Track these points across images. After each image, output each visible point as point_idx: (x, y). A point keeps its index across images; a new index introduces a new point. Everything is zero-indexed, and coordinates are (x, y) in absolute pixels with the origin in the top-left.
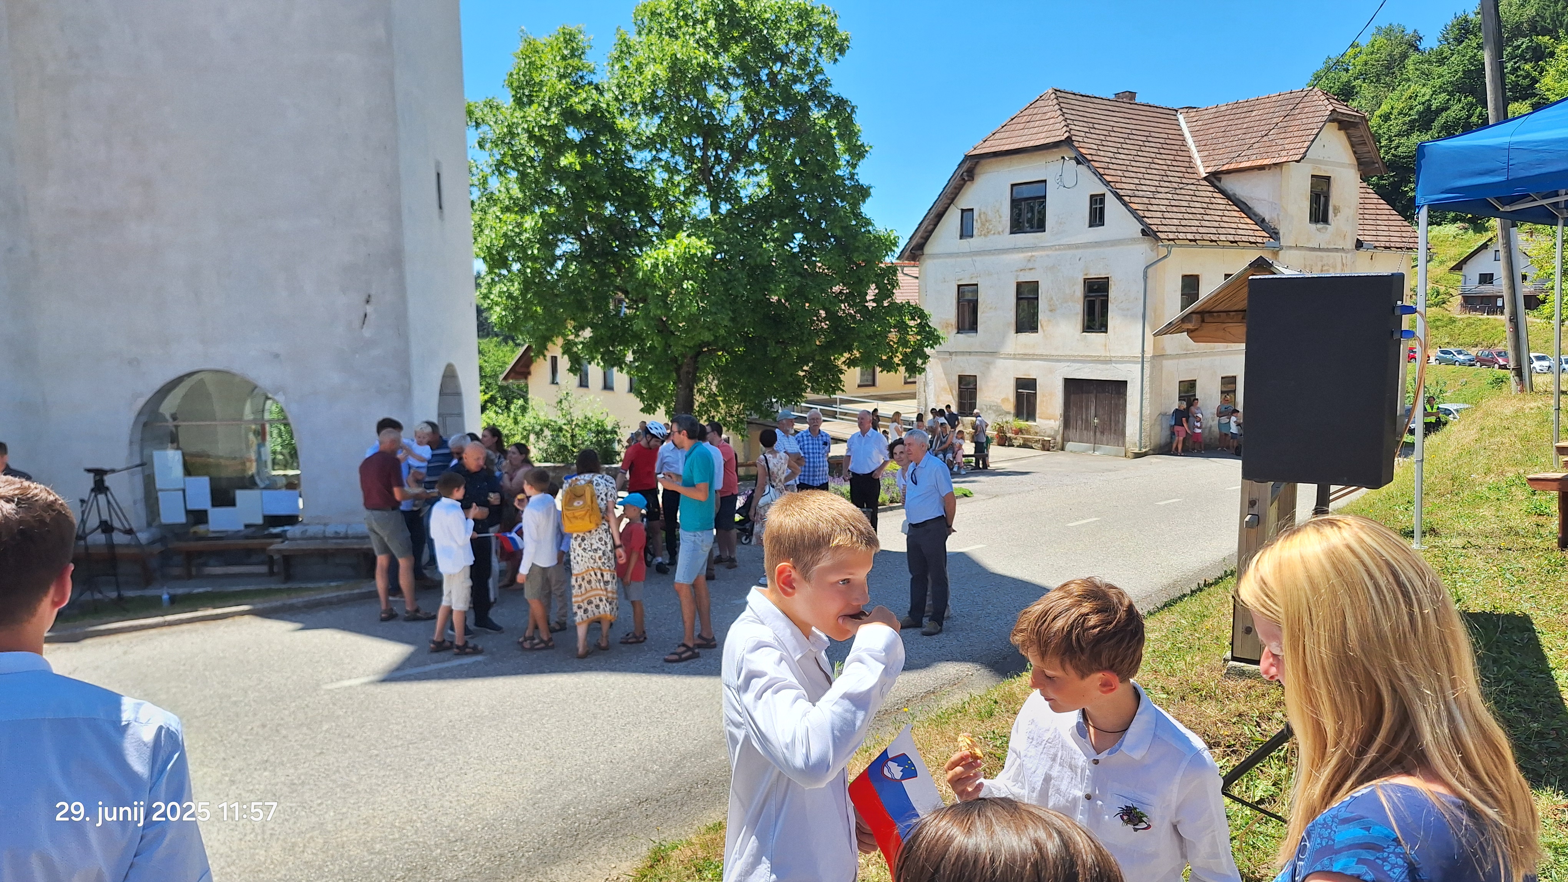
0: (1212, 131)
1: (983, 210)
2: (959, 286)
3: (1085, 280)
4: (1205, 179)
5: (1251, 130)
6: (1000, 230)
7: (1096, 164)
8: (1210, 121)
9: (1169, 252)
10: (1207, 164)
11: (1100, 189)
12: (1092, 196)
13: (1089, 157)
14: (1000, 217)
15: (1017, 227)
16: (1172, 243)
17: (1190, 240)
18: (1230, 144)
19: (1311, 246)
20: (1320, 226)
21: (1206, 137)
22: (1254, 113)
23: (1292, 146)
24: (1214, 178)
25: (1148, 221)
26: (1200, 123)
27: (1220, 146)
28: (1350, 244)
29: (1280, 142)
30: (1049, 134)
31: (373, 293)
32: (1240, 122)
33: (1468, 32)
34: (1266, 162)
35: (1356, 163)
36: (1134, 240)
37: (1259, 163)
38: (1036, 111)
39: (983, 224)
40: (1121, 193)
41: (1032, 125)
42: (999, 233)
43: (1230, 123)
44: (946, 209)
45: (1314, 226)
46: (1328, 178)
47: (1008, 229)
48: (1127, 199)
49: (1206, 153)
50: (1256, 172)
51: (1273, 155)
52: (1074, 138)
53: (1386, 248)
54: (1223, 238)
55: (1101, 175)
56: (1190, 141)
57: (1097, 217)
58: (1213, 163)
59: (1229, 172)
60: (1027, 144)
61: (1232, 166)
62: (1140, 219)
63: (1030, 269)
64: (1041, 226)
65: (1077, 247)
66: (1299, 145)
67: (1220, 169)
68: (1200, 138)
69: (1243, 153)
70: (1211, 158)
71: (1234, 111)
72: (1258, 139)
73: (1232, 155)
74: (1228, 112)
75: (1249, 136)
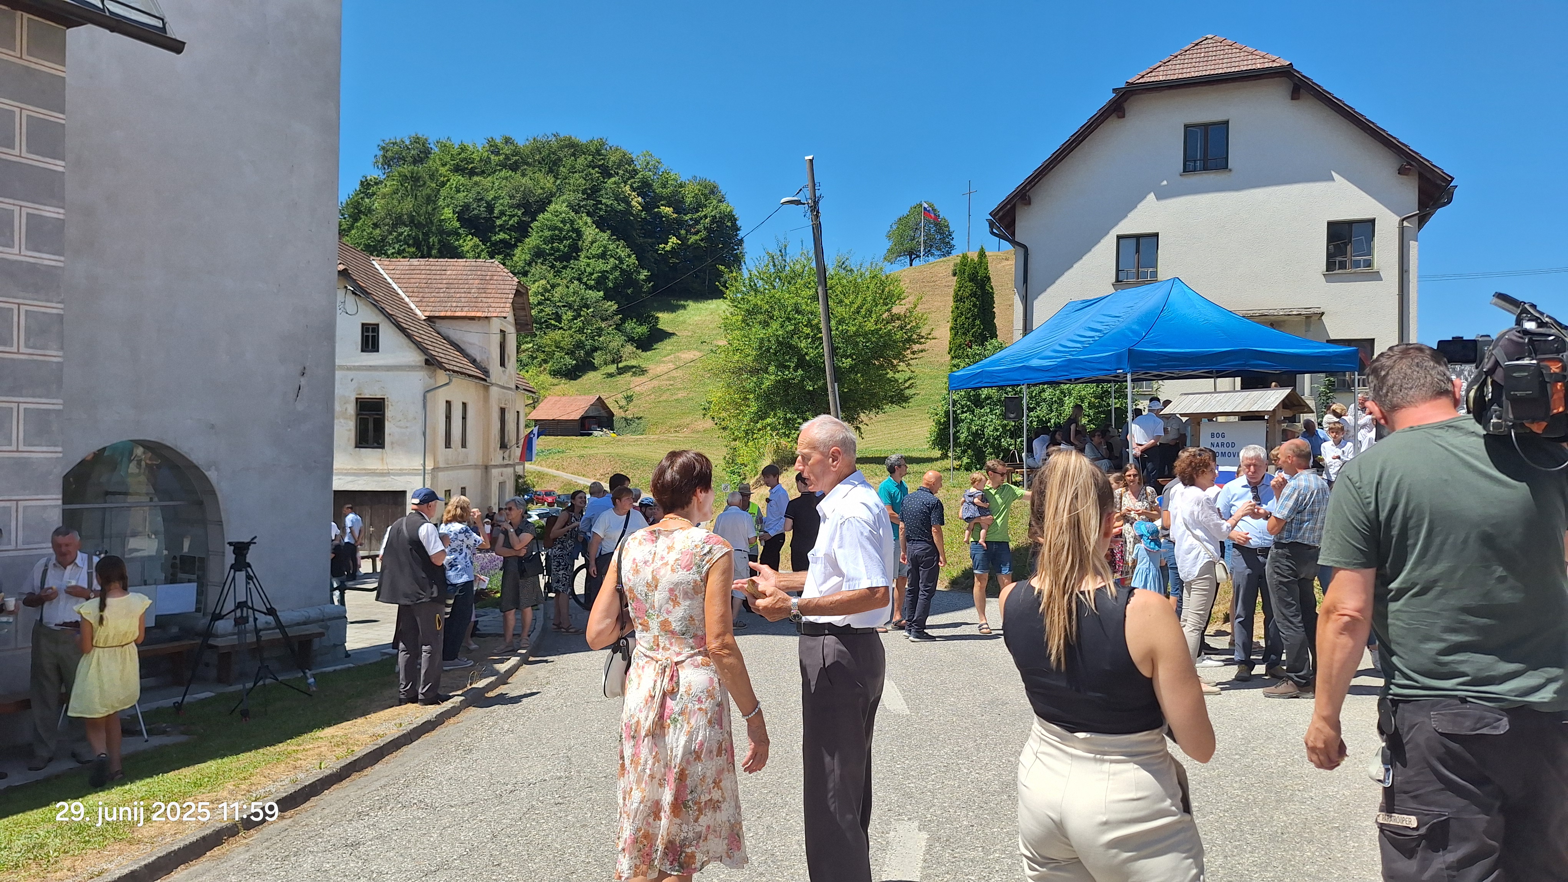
0: (413, 281)
3: (357, 399)
4: (424, 320)
5: (452, 286)
8: (408, 272)
9: (451, 381)
11: (375, 319)
12: (363, 325)
16: (449, 373)
17: (455, 372)
19: (499, 383)
21: (410, 285)
22: (448, 273)
23: (497, 305)
24: (430, 321)
25: (433, 353)
26: (397, 272)
27: (428, 295)
28: (514, 385)
29: (484, 300)
32: (438, 277)
34: (479, 314)
36: (412, 368)
37: (473, 314)
40: (404, 326)
43: (429, 277)
45: (501, 369)
46: (506, 333)
48: (409, 331)
49: (417, 299)
50: (468, 322)
51: (483, 309)
52: (351, 271)
54: (468, 372)
55: (382, 308)
56: (395, 286)
57: (370, 342)
58: (429, 309)
59: (444, 318)
61: (449, 314)
62: (422, 350)
65: (349, 368)
66: (503, 305)
67: (437, 314)
68: (405, 285)
69: (454, 304)
70: (424, 304)
71: (428, 267)
72: (463, 295)
73: (444, 304)
74: (422, 267)
75: (453, 290)
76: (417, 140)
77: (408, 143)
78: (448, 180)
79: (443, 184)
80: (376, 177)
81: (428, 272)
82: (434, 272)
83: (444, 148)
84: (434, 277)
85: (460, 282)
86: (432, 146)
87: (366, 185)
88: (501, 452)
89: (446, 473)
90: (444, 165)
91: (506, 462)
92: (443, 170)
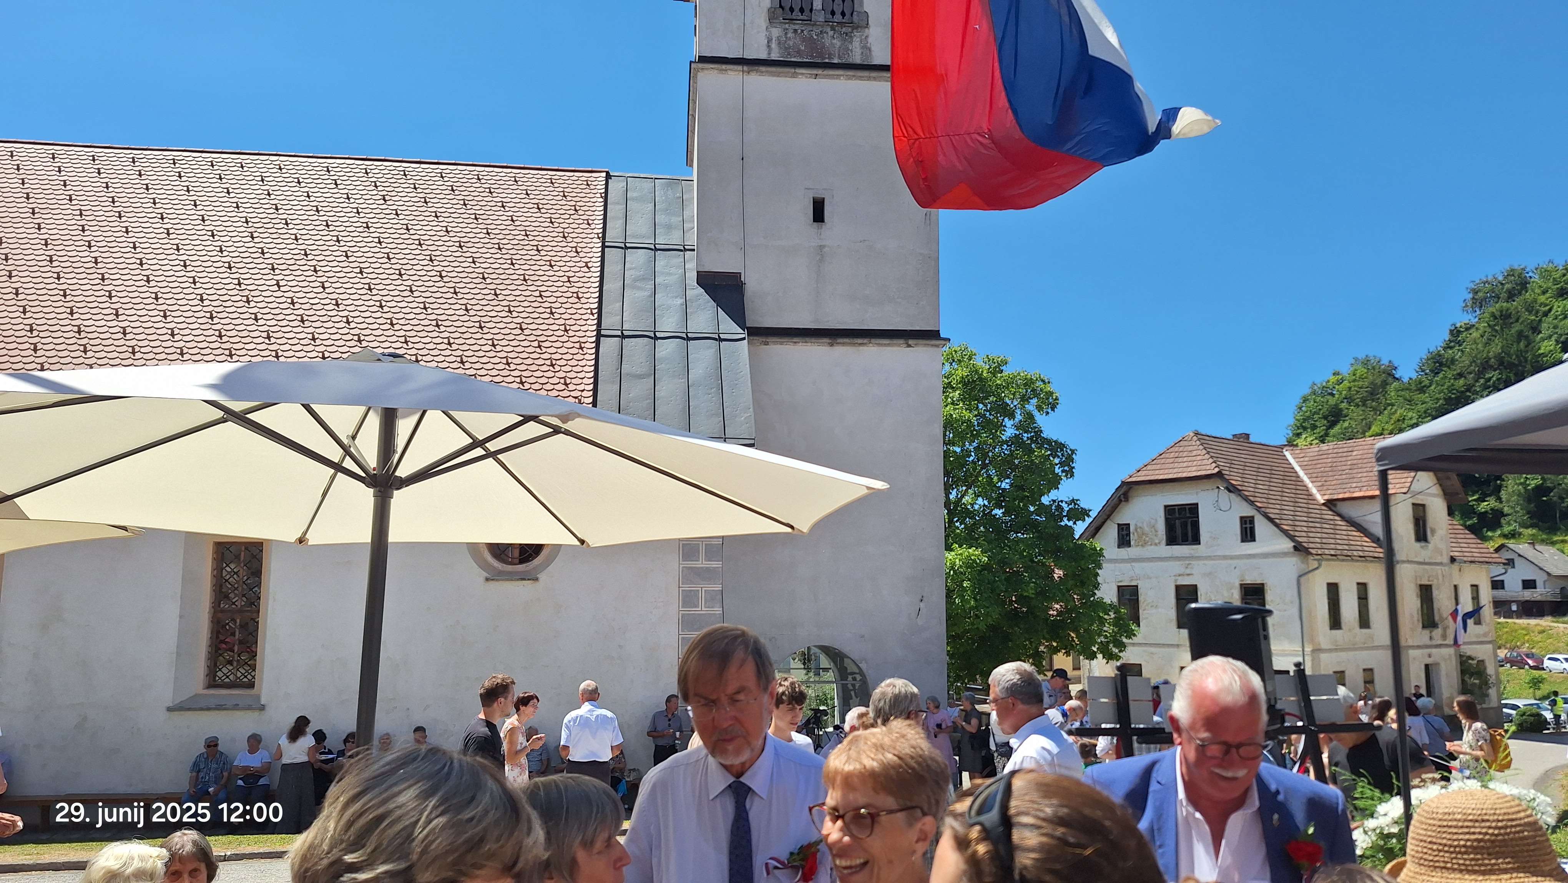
0: (1319, 466)
1: (1139, 525)
2: (1119, 587)
3: (1241, 585)
4: (1324, 504)
5: (1355, 467)
6: (1157, 541)
7: (1246, 493)
8: (1315, 458)
9: (1320, 565)
10: (1323, 493)
11: (1248, 511)
12: (1242, 518)
13: (1239, 487)
14: (1156, 531)
15: (1172, 540)
16: (1319, 557)
17: (1332, 555)
18: (1340, 477)
19: (1416, 560)
20: (1423, 544)
21: (1316, 471)
22: (1355, 453)
23: (1397, 481)
24: (1331, 504)
25: (1300, 539)
26: (1307, 459)
27: (1331, 478)
28: (1446, 559)
30: (1199, 468)
31: (925, 595)
32: (1343, 459)
33: (1441, 364)
34: (1377, 493)
35: (1441, 493)
36: (1285, 554)
37: (1371, 493)
38: (1181, 449)
39: (1140, 537)
40: (1272, 516)
41: (1180, 460)
42: (1156, 544)
43: (1335, 460)
44: (1103, 523)
45: (1418, 545)
46: (1423, 506)
47: (1164, 542)
48: (1277, 521)
49: (1320, 484)
50: (1368, 501)
52: (1224, 472)
53: (1471, 562)
54: (1355, 553)
55: (1253, 502)
56: (1301, 473)
57: (1248, 533)
58: (1329, 492)
59: (1343, 500)
60: (1180, 475)
61: (1347, 495)
62: (1292, 538)
63: (1188, 575)
64: (1196, 540)
65: (1232, 558)
66: (1403, 480)
67: (1335, 497)
68: (1311, 471)
69: (1354, 485)
70: (1325, 488)
71: (1335, 451)
72: (1365, 474)
73: (1344, 486)
74: (1330, 451)
75: (1355, 471)
76: (1511, 273)
77: (1501, 278)
78: (1550, 310)
79: (1546, 314)
80: (1467, 322)
81: (1335, 455)
82: (1340, 455)
83: (1545, 274)
84: (1340, 459)
85: (1365, 461)
86: (1531, 274)
87: (1455, 332)
88: (1426, 632)
89: (1334, 655)
90: (1544, 293)
91: (1434, 642)
92: (1542, 299)
